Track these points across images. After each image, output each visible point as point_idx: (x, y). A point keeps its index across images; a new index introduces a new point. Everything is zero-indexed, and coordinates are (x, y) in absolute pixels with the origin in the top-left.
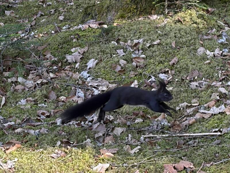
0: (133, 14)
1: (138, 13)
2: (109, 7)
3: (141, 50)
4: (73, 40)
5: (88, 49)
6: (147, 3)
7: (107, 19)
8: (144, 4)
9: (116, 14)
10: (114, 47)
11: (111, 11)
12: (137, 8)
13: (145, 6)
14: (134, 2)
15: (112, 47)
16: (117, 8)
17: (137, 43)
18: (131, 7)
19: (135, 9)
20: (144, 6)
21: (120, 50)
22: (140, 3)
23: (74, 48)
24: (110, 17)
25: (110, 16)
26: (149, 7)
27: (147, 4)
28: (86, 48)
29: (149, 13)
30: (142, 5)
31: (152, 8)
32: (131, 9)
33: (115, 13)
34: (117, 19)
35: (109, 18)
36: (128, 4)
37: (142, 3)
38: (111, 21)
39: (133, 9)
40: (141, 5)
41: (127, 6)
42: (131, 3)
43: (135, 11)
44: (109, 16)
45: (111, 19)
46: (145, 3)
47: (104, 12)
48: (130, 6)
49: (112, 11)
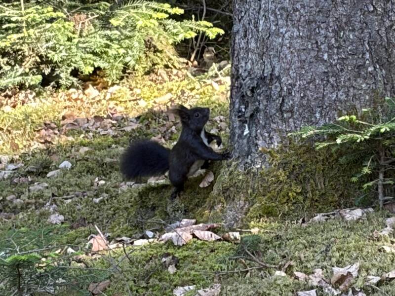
0: (295, 205)
1: (308, 203)
2: (228, 189)
3: (360, 291)
4: (167, 268)
5: (222, 289)
6: (327, 180)
7: (226, 217)
8: (320, 183)
9: (246, 206)
10: (288, 286)
11: (233, 200)
12: (303, 193)
13: (323, 186)
14: (297, 177)
15: (285, 285)
16: (250, 191)
17: (345, 274)
18: (291, 190)
19: (301, 193)
20: (320, 188)
21: (308, 292)
22: (312, 181)
23: (181, 288)
24: (231, 213)
25: (231, 211)
26: (333, 189)
27: (327, 183)
28: (218, 288)
29: (332, 204)
30: (316, 186)
31: (340, 193)
32: (290, 194)
33: (244, 205)
34: (257, 217)
35: (229, 216)
36: (281, 182)
37: (315, 181)
38: (235, 225)
39: (295, 194)
40: (314, 185)
41: (277, 187)
42: (288, 181)
43: (301, 198)
44: (229, 212)
45: (235, 218)
46: (322, 180)
47: (214, 202)
48: (286, 186)
49: (236, 199)
